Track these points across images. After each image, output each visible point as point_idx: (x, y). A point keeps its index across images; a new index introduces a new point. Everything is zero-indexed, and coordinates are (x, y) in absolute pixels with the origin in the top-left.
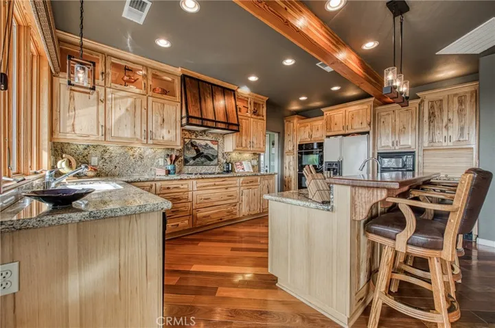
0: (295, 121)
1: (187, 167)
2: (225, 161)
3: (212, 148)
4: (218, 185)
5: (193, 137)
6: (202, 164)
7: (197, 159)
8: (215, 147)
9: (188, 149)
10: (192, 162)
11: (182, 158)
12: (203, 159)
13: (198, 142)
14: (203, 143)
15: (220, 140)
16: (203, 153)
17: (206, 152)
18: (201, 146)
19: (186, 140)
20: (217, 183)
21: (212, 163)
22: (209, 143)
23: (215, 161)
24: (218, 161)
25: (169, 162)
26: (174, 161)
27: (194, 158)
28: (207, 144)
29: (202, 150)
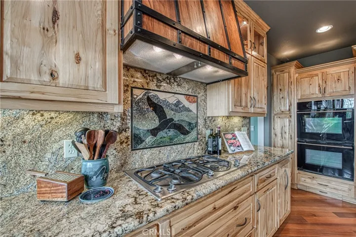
0: (293, 70)
1: (139, 153)
2: (208, 132)
3: (188, 110)
4: (220, 208)
5: (153, 86)
6: (171, 142)
7: (162, 134)
8: (193, 107)
9: (142, 112)
10: (149, 139)
11: (129, 134)
12: (172, 132)
13: (162, 96)
14: (172, 99)
15: (201, 95)
16: (172, 120)
17: (177, 118)
18: (168, 105)
19: (136, 91)
20: (218, 204)
21: (189, 138)
22: (182, 99)
23: (193, 135)
24: (198, 134)
25: (86, 154)
26: (104, 146)
27: (154, 132)
28: (179, 102)
29: (170, 114)
